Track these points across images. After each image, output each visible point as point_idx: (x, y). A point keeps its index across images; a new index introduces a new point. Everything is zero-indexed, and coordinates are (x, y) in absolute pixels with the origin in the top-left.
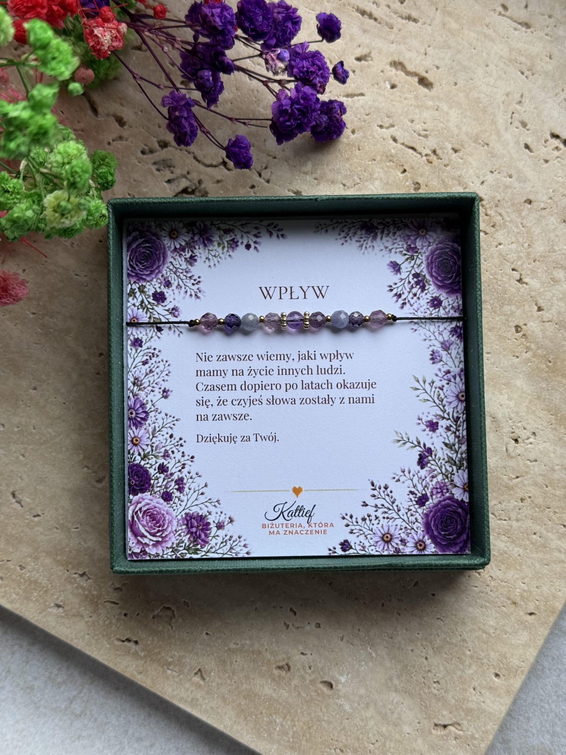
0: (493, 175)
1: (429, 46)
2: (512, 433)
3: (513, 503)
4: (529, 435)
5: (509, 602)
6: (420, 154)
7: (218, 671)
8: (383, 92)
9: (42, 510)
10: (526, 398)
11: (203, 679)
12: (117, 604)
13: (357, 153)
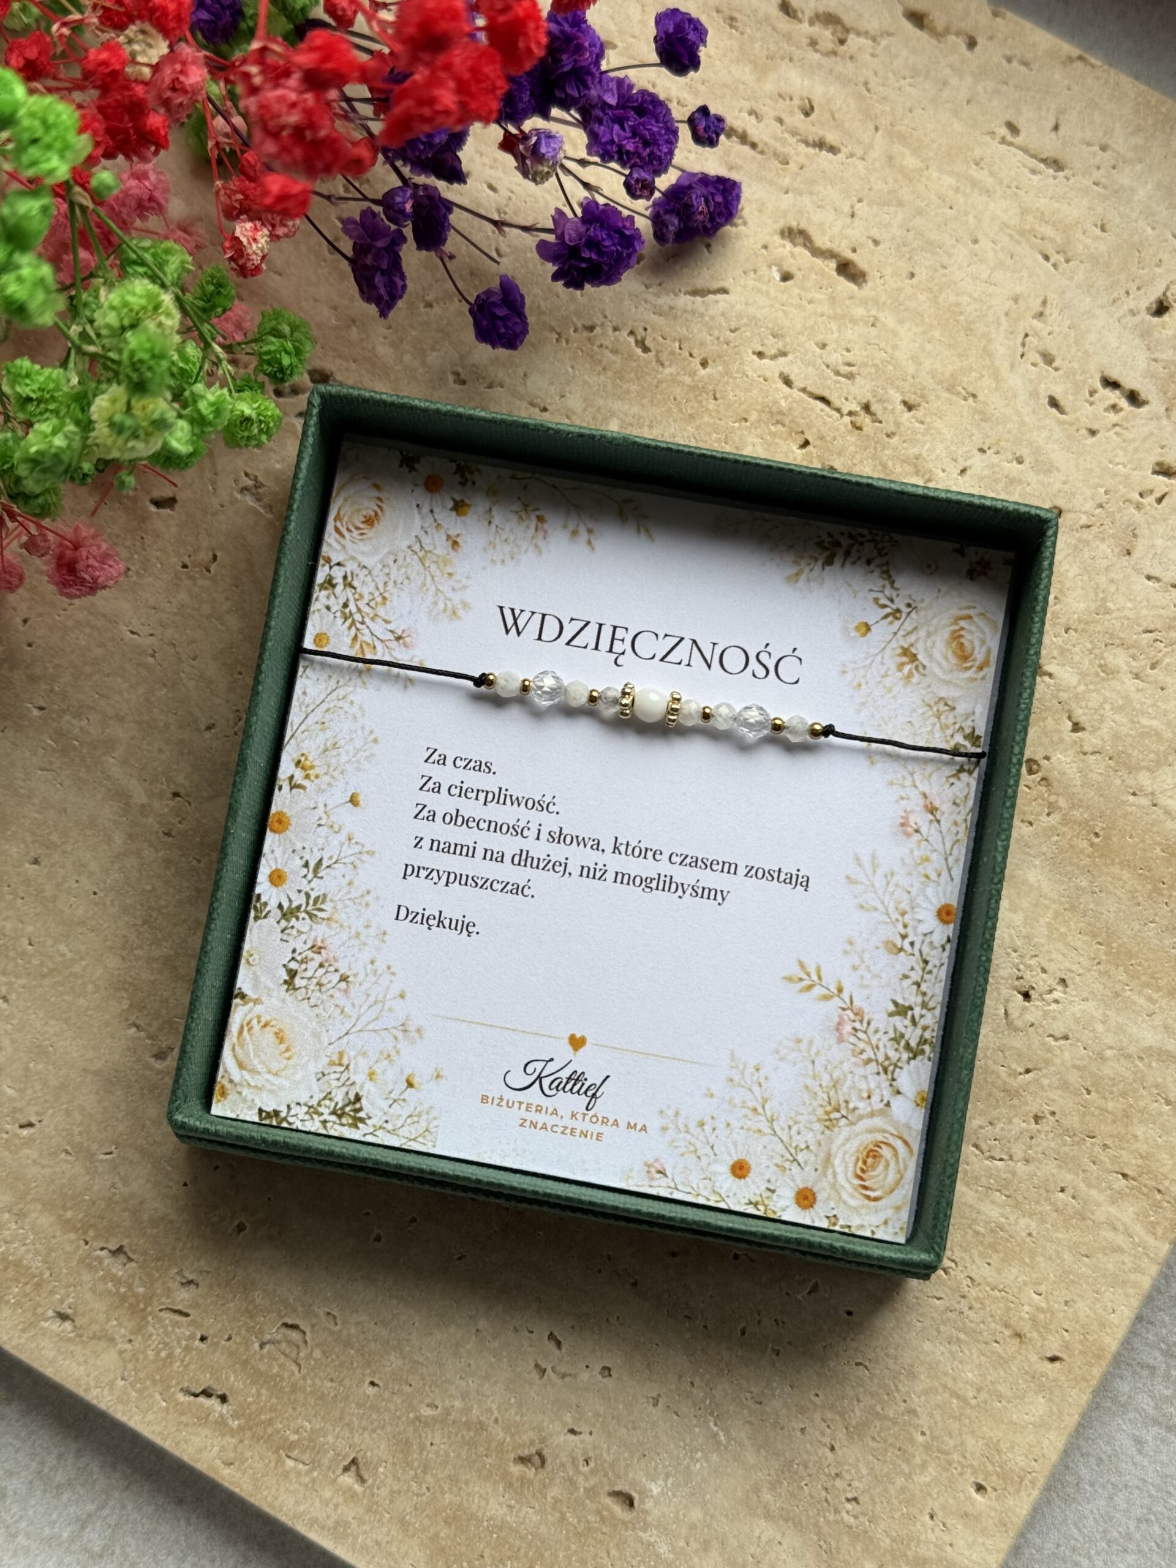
0: (985, 456)
1: (860, 201)
2: (1018, 978)
3: (1019, 1124)
4: (1053, 983)
5: (1007, 1332)
6: (838, 410)
7: (394, 1464)
8: (765, 288)
9: (38, 1114)
10: (1048, 908)
11: (362, 1480)
12: (187, 1315)
13: (712, 405)
